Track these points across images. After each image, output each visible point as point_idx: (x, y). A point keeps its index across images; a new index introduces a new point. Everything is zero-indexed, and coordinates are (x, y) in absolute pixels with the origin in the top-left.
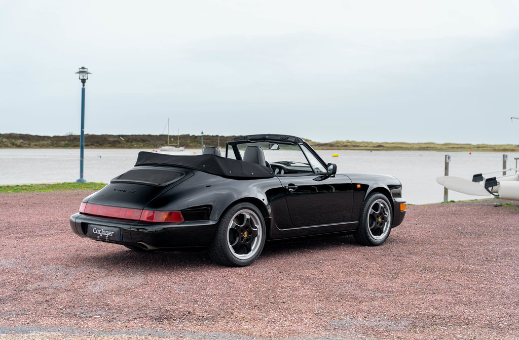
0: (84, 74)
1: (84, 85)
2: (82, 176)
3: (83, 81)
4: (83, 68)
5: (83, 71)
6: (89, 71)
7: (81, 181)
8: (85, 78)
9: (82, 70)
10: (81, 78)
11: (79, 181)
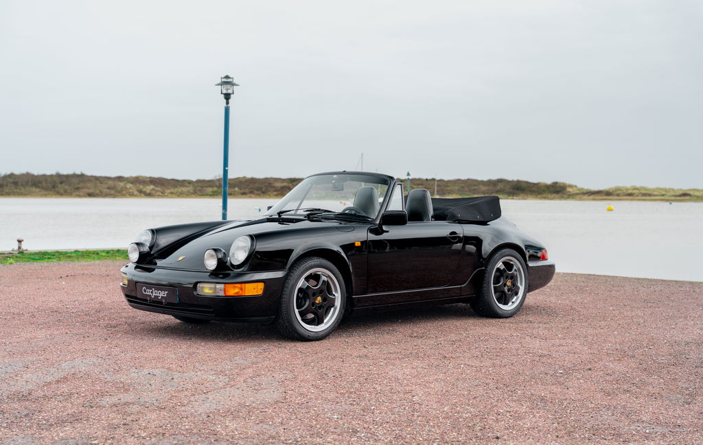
0: (228, 86)
1: (227, 103)
3: (227, 97)
4: (227, 77)
5: (227, 82)
6: (235, 81)
8: (230, 91)
9: (225, 80)
10: (224, 92)
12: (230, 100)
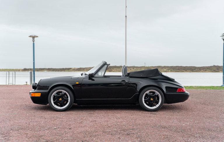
7: (223, 86)
9: (223, 35)
10: (223, 38)
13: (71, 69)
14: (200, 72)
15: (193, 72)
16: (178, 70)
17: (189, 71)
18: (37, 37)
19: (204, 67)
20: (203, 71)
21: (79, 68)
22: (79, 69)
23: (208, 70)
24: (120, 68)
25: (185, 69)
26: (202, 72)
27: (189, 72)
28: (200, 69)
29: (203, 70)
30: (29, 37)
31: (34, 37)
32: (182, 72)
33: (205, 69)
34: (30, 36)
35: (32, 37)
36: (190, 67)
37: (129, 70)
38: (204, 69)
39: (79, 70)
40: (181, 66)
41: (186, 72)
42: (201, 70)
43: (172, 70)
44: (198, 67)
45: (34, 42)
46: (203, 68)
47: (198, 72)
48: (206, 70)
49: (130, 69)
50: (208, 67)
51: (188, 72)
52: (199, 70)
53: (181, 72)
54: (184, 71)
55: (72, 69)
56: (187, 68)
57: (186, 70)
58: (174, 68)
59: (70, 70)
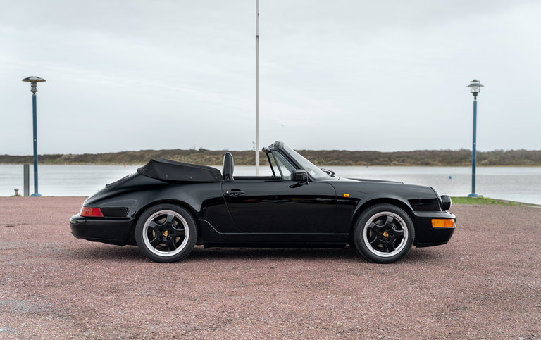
0: (476, 87)
1: (475, 99)
2: (474, 190)
3: (475, 94)
4: (475, 81)
5: (475, 84)
6: (481, 83)
7: (472, 197)
8: (477, 91)
9: (474, 83)
10: (473, 91)
11: (470, 195)
12: (477, 97)
13: (59, 156)
14: (390, 165)
15: (372, 165)
16: (336, 161)
17: (364, 163)
18: (43, 81)
19: (398, 152)
20: (396, 162)
21: (81, 156)
22: (81, 159)
23: (409, 160)
24: (189, 154)
25: (354, 158)
26: (395, 165)
27: (364, 165)
28: (389, 159)
29: (398, 161)
30: (23, 80)
31: (34, 82)
32: (347, 165)
33: (402, 159)
34: (27, 80)
35: (31, 81)
36: (365, 152)
37: (214, 159)
38: (401, 157)
39: (81, 161)
40: (344, 151)
41: (357, 165)
42: (391, 161)
43: (323, 160)
44: (386, 153)
45: (36, 94)
46: (396, 155)
47: (386, 165)
48: (403, 161)
49: (217, 158)
50: (410, 152)
51: (360, 165)
52: (387, 159)
53: (343, 165)
54: (351, 162)
55: (63, 157)
56: (358, 155)
57: (357, 161)
58: (328, 156)
59: (58, 159)
